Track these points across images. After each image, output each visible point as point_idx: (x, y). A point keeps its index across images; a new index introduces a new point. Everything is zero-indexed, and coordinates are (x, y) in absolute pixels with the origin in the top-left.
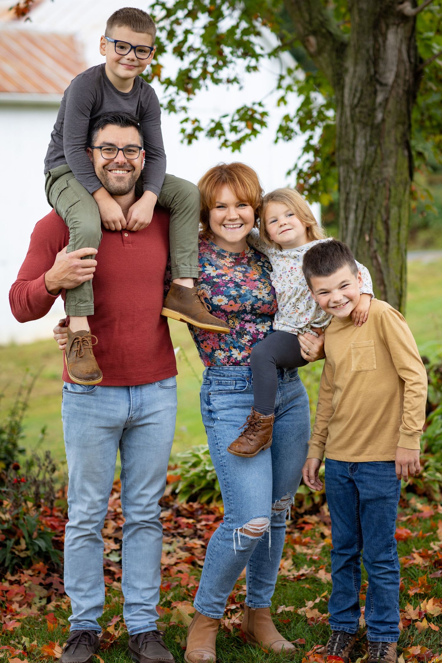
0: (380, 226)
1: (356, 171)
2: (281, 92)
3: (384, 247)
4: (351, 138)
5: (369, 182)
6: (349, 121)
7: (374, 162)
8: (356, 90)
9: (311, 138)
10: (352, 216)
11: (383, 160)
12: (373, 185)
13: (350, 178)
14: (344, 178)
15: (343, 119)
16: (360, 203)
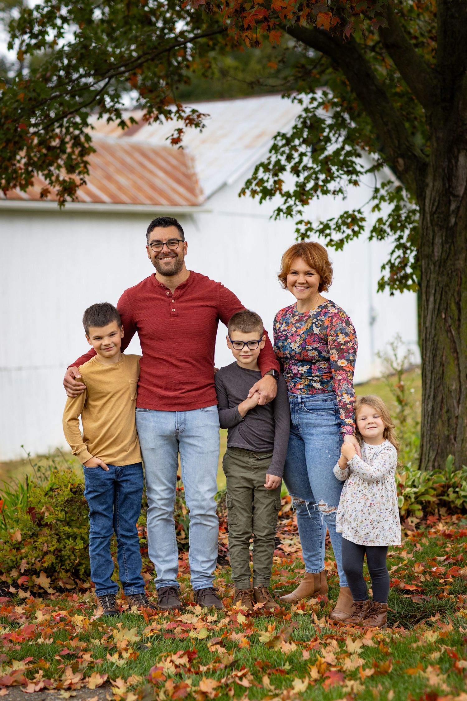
0: (453, 307)
1: (434, 264)
2: (376, 201)
3: (457, 323)
4: (431, 238)
5: (445, 272)
6: (429, 225)
7: (448, 256)
8: (434, 201)
9: (401, 237)
10: (432, 299)
11: (455, 254)
12: (448, 274)
13: (430, 269)
14: (425, 269)
15: (425, 223)
16: (438, 288)
